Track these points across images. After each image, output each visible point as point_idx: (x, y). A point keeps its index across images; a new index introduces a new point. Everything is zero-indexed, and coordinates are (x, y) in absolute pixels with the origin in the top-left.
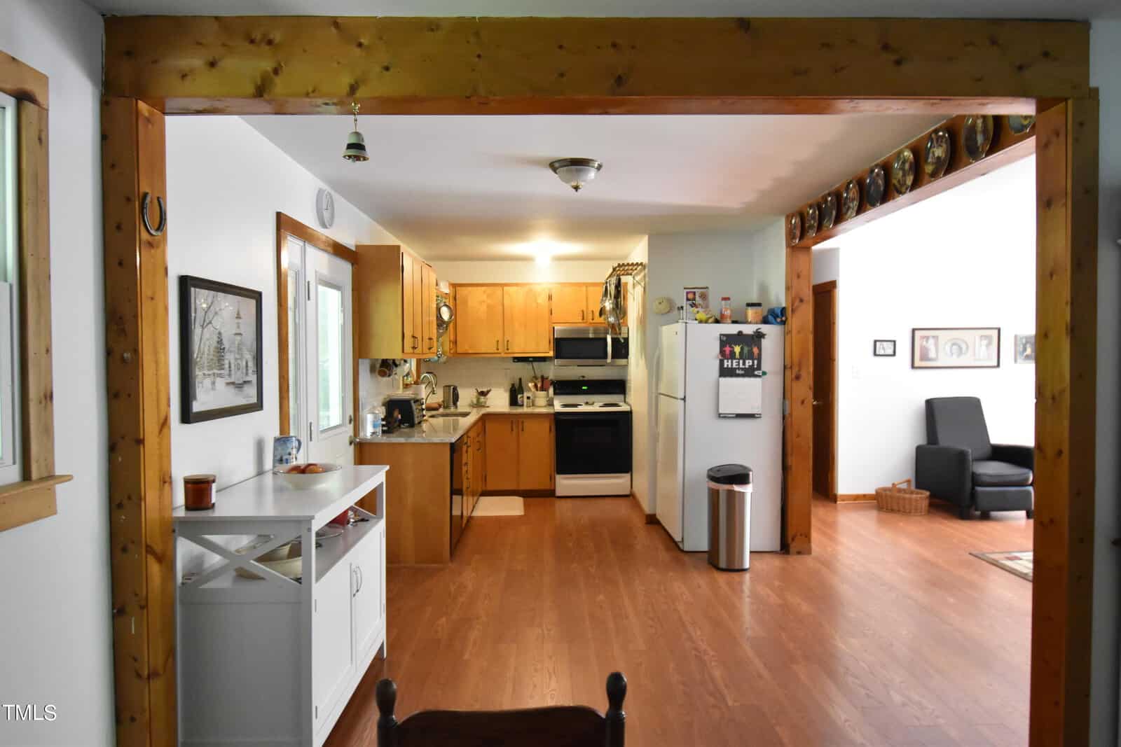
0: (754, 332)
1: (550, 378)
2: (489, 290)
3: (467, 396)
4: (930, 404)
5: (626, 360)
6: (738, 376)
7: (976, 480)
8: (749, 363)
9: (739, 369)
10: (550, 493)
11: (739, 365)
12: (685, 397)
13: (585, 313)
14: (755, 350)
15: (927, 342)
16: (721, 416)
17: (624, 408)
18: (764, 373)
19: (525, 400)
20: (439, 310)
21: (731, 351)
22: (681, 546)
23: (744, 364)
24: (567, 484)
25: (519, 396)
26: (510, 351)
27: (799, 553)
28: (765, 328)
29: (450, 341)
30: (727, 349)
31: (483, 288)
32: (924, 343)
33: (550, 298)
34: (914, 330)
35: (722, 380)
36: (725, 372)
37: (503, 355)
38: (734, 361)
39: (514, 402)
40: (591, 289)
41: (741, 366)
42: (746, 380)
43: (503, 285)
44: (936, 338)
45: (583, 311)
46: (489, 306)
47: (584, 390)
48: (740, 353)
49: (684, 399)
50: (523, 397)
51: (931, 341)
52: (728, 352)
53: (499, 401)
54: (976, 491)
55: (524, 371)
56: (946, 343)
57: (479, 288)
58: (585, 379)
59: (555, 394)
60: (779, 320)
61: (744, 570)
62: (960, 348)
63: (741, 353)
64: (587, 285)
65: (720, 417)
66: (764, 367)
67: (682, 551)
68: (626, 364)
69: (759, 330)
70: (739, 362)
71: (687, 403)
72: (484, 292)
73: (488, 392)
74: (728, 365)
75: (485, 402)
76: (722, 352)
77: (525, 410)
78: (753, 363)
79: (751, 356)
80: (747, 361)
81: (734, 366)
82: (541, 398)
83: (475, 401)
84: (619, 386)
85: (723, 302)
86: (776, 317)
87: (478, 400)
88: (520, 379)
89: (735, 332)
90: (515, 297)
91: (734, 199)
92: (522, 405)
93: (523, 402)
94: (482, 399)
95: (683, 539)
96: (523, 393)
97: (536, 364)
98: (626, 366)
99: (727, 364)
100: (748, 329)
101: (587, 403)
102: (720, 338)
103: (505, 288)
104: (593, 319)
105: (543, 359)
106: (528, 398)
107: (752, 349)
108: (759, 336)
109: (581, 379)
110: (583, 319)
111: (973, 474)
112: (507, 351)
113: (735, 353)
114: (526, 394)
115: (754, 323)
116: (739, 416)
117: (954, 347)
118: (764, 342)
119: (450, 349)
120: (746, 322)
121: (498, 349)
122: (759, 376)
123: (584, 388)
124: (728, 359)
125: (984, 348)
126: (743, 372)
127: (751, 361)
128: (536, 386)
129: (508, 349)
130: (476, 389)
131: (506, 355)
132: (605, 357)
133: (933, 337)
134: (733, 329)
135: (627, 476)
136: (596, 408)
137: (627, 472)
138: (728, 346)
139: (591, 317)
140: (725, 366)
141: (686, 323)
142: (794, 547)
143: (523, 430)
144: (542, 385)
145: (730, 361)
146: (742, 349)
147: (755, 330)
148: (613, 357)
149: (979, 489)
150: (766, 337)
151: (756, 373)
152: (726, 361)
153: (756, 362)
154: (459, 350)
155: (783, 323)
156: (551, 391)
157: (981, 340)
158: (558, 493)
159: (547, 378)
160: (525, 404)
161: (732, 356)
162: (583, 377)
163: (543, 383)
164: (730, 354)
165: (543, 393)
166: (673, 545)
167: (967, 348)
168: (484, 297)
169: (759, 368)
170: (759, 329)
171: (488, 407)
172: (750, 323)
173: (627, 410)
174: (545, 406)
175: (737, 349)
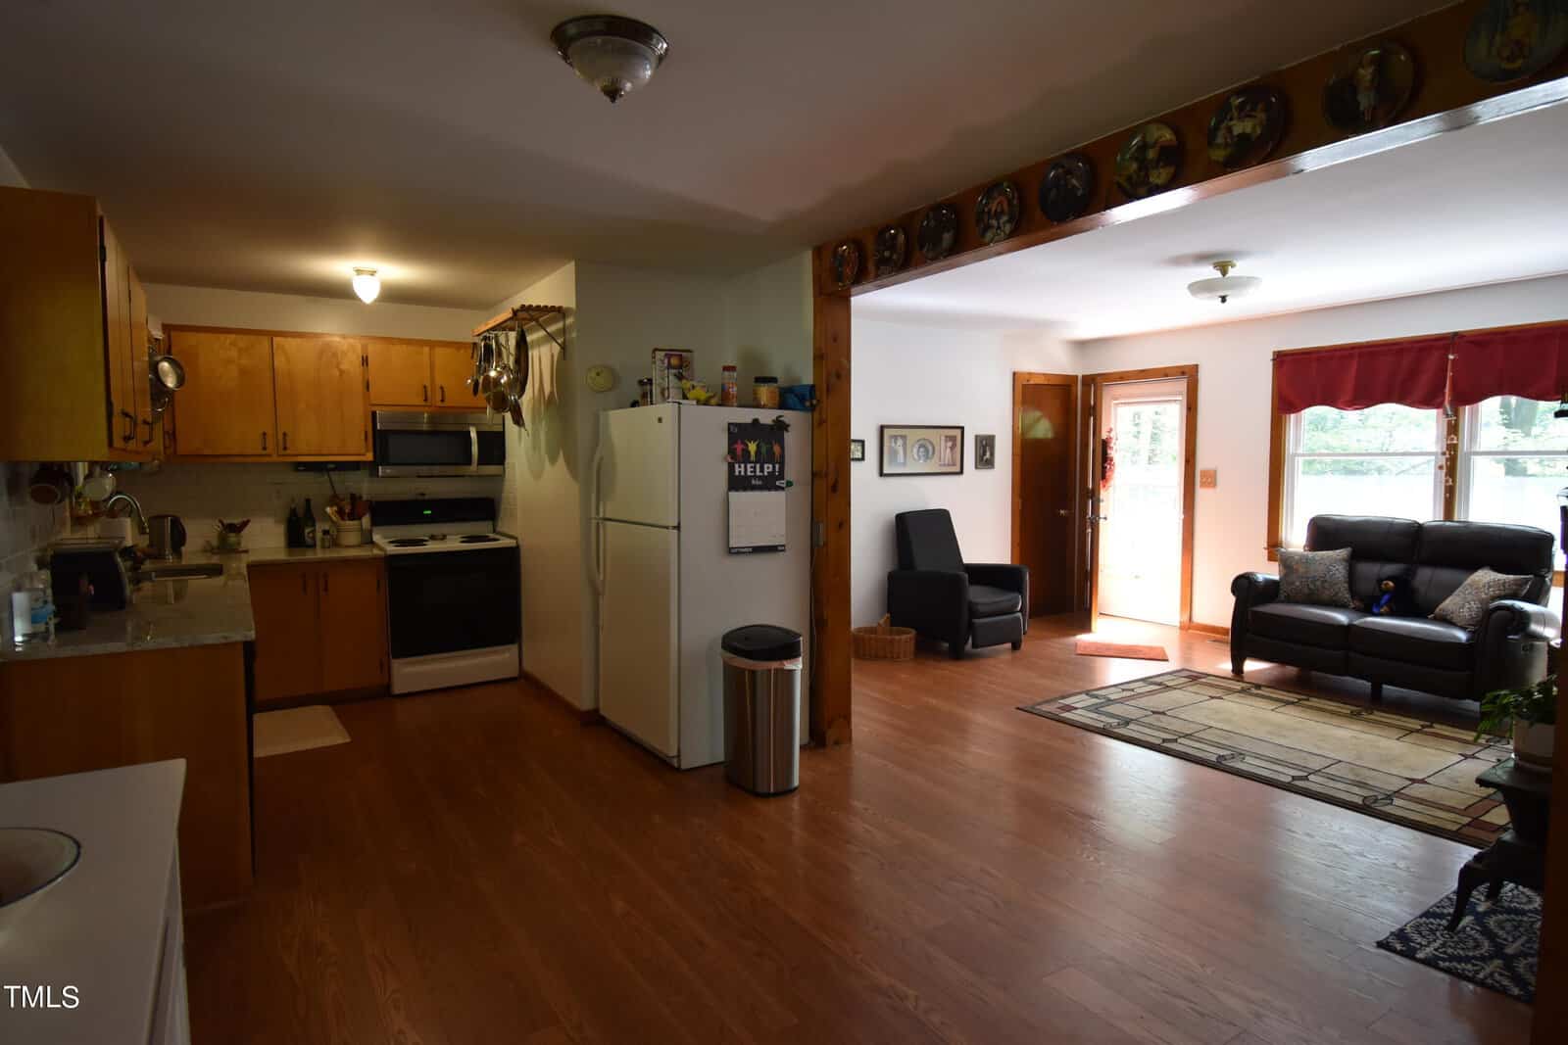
0: (774, 421)
1: (365, 498)
2: (243, 341)
3: (200, 533)
4: (901, 518)
5: (501, 467)
6: (754, 488)
7: (973, 612)
8: (768, 468)
9: (755, 477)
10: (385, 692)
11: (755, 472)
12: (679, 524)
13: (429, 389)
14: (776, 449)
15: (896, 443)
16: (732, 552)
17: (504, 542)
18: (789, 484)
19: (319, 535)
20: (154, 368)
21: (743, 450)
22: (675, 763)
23: (762, 470)
24: (412, 673)
25: (307, 531)
26: (288, 452)
27: (837, 743)
28: (788, 416)
29: (164, 433)
30: (739, 447)
31: (233, 336)
32: (893, 444)
33: (365, 361)
34: (882, 428)
35: (733, 495)
36: (737, 483)
37: (275, 458)
38: (749, 466)
39: (295, 537)
40: (439, 351)
41: (758, 473)
42: (766, 493)
43: (272, 334)
44: (904, 437)
45: (425, 387)
46: (244, 372)
47: (427, 515)
48: (756, 453)
49: (678, 527)
50: (314, 531)
51: (900, 442)
52: (739, 452)
53: (265, 540)
54: (974, 623)
55: (312, 487)
56: (913, 446)
57: (222, 337)
58: (427, 497)
59: (375, 523)
60: (808, 404)
61: (793, 791)
62: (927, 451)
63: (758, 452)
64: (432, 344)
65: (730, 552)
66: (789, 475)
67: (678, 769)
68: (501, 473)
69: (781, 419)
70: (755, 468)
71: (682, 534)
72: (233, 344)
73: (245, 524)
74: (740, 472)
75: (239, 544)
76: (731, 451)
77: (320, 554)
78: (774, 467)
79: (771, 459)
80: (766, 466)
81: (749, 474)
82: (351, 532)
83: (215, 542)
84: (485, 508)
85: (726, 373)
86: (802, 399)
87: (223, 538)
88: (308, 501)
89: (749, 420)
90: (294, 355)
91: (766, 206)
92: (314, 546)
93: (314, 538)
94: (232, 538)
95: (679, 751)
96: (314, 525)
97: (335, 476)
98: (501, 477)
99: (739, 469)
100: (767, 417)
101: (433, 538)
102: (729, 429)
103: (276, 340)
104: (442, 401)
105: (355, 466)
106: (326, 532)
107: (772, 448)
108: (780, 426)
109: (420, 498)
110: (426, 400)
111: (970, 603)
112: (283, 452)
113: (749, 452)
114: (320, 527)
115: (770, 408)
116: (758, 550)
117: (922, 450)
118: (789, 438)
119: (165, 448)
120: (758, 406)
121: (264, 448)
122: (783, 489)
123: (429, 512)
124: (739, 463)
125: (948, 450)
126: (760, 483)
127: (771, 466)
128: (341, 513)
129: (285, 448)
130: (221, 522)
131: (281, 459)
132: (469, 462)
133: (901, 436)
134: (745, 416)
135: (514, 648)
136: (454, 545)
137: (512, 642)
138: (739, 442)
139: (439, 397)
140: (737, 473)
141: (679, 403)
142: (831, 735)
143: (326, 589)
144: (353, 509)
145: (742, 466)
146: (758, 446)
147: (774, 418)
148: (479, 464)
149: (976, 621)
150: (789, 429)
151: (777, 483)
152: (737, 466)
153: (777, 466)
154: (181, 450)
155: (812, 408)
156: (366, 521)
157: (946, 441)
158: (397, 689)
159: (361, 497)
160: (318, 543)
161: (745, 458)
162: (423, 494)
163: (353, 507)
164: (743, 456)
165: (354, 523)
166: (659, 764)
167: (933, 453)
168: (234, 353)
169: (781, 476)
170: (781, 416)
171: (246, 552)
172: (764, 407)
173: (511, 545)
174: (359, 546)
175: (752, 447)
